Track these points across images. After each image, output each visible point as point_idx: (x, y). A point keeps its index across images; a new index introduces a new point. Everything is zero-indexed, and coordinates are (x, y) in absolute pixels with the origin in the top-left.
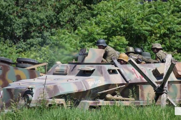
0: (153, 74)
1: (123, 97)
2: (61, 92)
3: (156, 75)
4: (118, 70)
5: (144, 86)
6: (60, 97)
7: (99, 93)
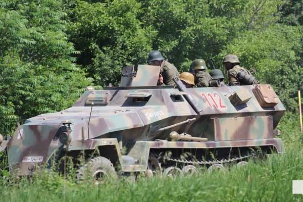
0: (231, 101)
1: (192, 136)
2: (110, 129)
3: (236, 102)
4: (184, 95)
5: (220, 119)
6: (110, 135)
7: (161, 129)
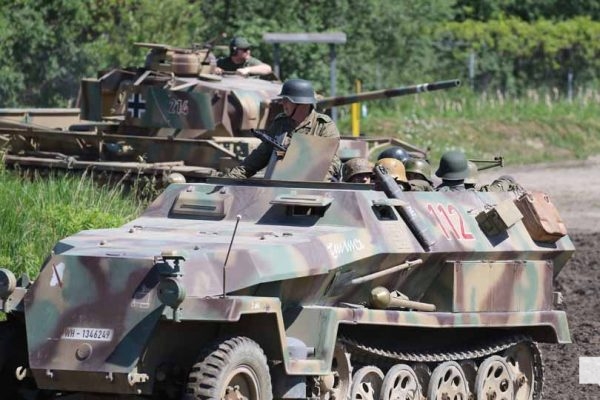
0: (480, 225)
2: (262, 277)
3: (492, 228)
4: (397, 208)
